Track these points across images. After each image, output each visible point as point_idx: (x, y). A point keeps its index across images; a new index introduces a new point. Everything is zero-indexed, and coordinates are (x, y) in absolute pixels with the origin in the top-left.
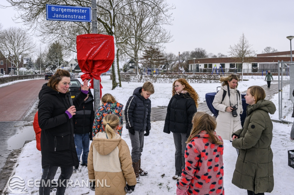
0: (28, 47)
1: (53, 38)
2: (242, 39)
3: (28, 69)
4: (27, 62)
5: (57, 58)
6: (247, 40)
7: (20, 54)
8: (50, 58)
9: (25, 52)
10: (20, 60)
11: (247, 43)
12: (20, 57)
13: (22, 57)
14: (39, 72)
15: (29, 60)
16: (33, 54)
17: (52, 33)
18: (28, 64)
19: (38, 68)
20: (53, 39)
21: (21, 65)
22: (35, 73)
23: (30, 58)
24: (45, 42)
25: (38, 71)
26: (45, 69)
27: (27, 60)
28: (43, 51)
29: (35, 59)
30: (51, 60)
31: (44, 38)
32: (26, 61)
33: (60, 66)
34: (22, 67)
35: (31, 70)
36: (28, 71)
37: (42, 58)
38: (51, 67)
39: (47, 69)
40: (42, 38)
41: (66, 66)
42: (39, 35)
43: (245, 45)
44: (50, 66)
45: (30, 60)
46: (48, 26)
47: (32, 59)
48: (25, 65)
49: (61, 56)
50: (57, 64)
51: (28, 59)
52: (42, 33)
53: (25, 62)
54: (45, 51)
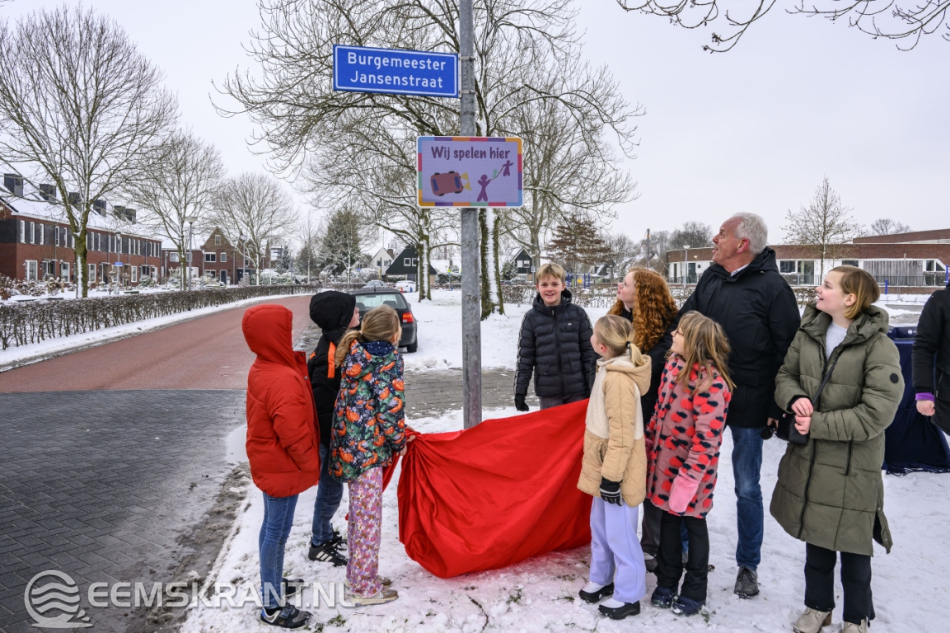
0: (282, 220)
1: (340, 196)
2: (822, 193)
3: (280, 272)
4: (278, 257)
5: (346, 245)
6: (837, 197)
7: (264, 236)
8: (330, 246)
9: (275, 233)
10: (263, 251)
11: (838, 204)
12: (264, 243)
13: (268, 244)
14: (305, 281)
15: (284, 252)
16: (294, 235)
17: (336, 183)
18: (281, 260)
19: (302, 271)
20: (338, 198)
21: (265, 263)
22: (297, 281)
23: (286, 248)
24: (320, 205)
25: (303, 277)
26: (319, 272)
27: (280, 251)
28: (314, 229)
29: (296, 248)
30: (333, 252)
31: (319, 197)
32: (276, 254)
33: (354, 266)
34: (267, 267)
35: (288, 274)
36: (281, 277)
37: (314, 245)
38: (332, 268)
39: (323, 273)
40: (313, 195)
41: (366, 266)
42: (307, 188)
43: (832, 209)
44: (329, 266)
45: (286, 252)
46: (327, 167)
47: (290, 248)
48: (273, 264)
49: (356, 241)
50: (347, 261)
51: (281, 249)
52: (313, 185)
53: (274, 256)
54: (319, 230)
